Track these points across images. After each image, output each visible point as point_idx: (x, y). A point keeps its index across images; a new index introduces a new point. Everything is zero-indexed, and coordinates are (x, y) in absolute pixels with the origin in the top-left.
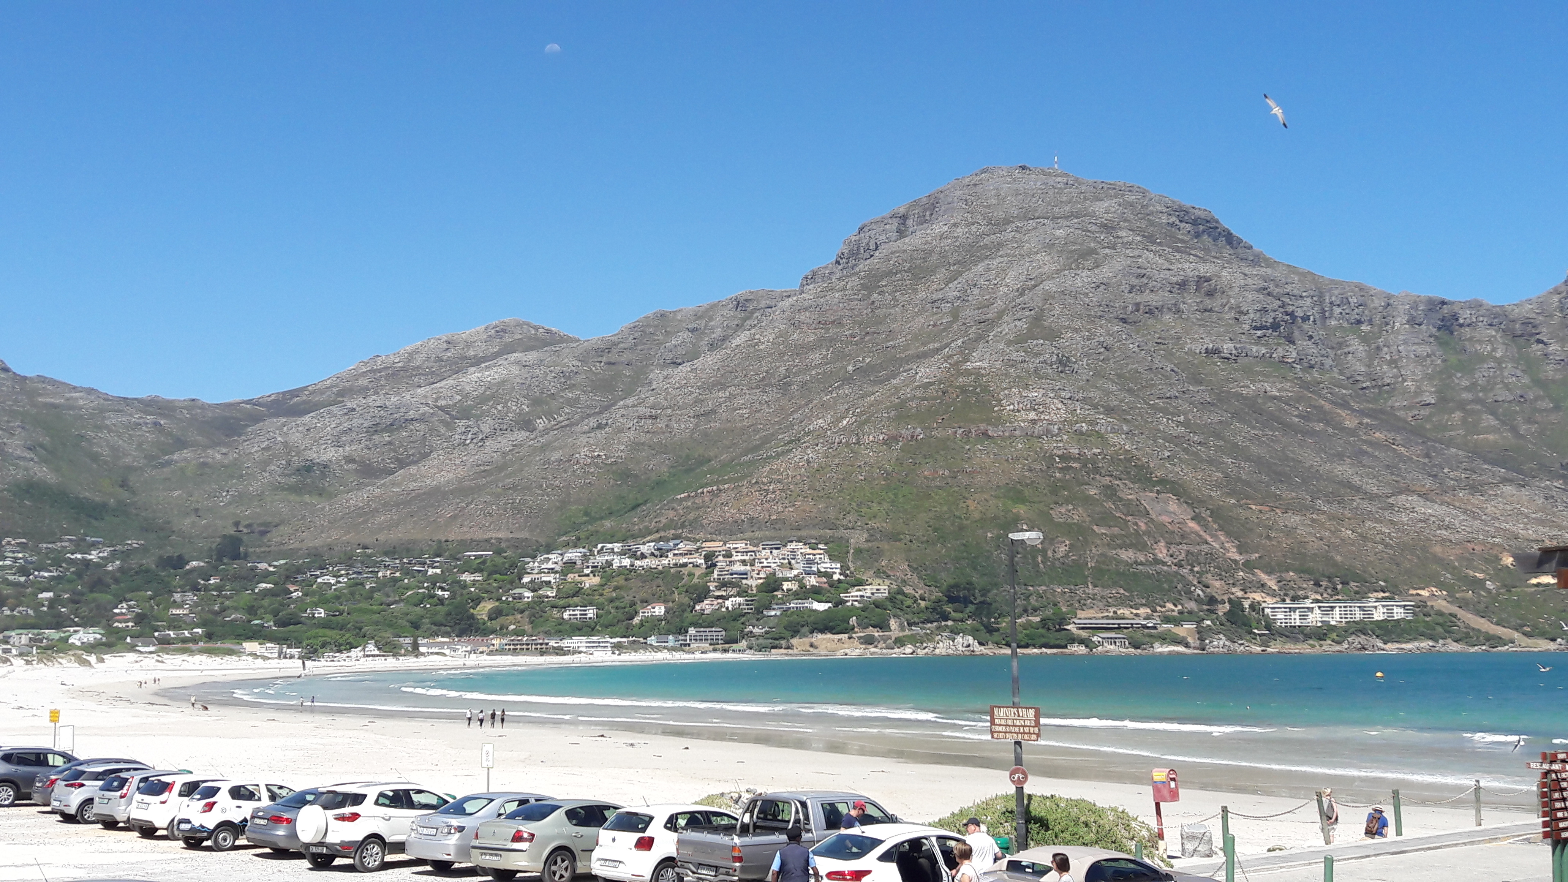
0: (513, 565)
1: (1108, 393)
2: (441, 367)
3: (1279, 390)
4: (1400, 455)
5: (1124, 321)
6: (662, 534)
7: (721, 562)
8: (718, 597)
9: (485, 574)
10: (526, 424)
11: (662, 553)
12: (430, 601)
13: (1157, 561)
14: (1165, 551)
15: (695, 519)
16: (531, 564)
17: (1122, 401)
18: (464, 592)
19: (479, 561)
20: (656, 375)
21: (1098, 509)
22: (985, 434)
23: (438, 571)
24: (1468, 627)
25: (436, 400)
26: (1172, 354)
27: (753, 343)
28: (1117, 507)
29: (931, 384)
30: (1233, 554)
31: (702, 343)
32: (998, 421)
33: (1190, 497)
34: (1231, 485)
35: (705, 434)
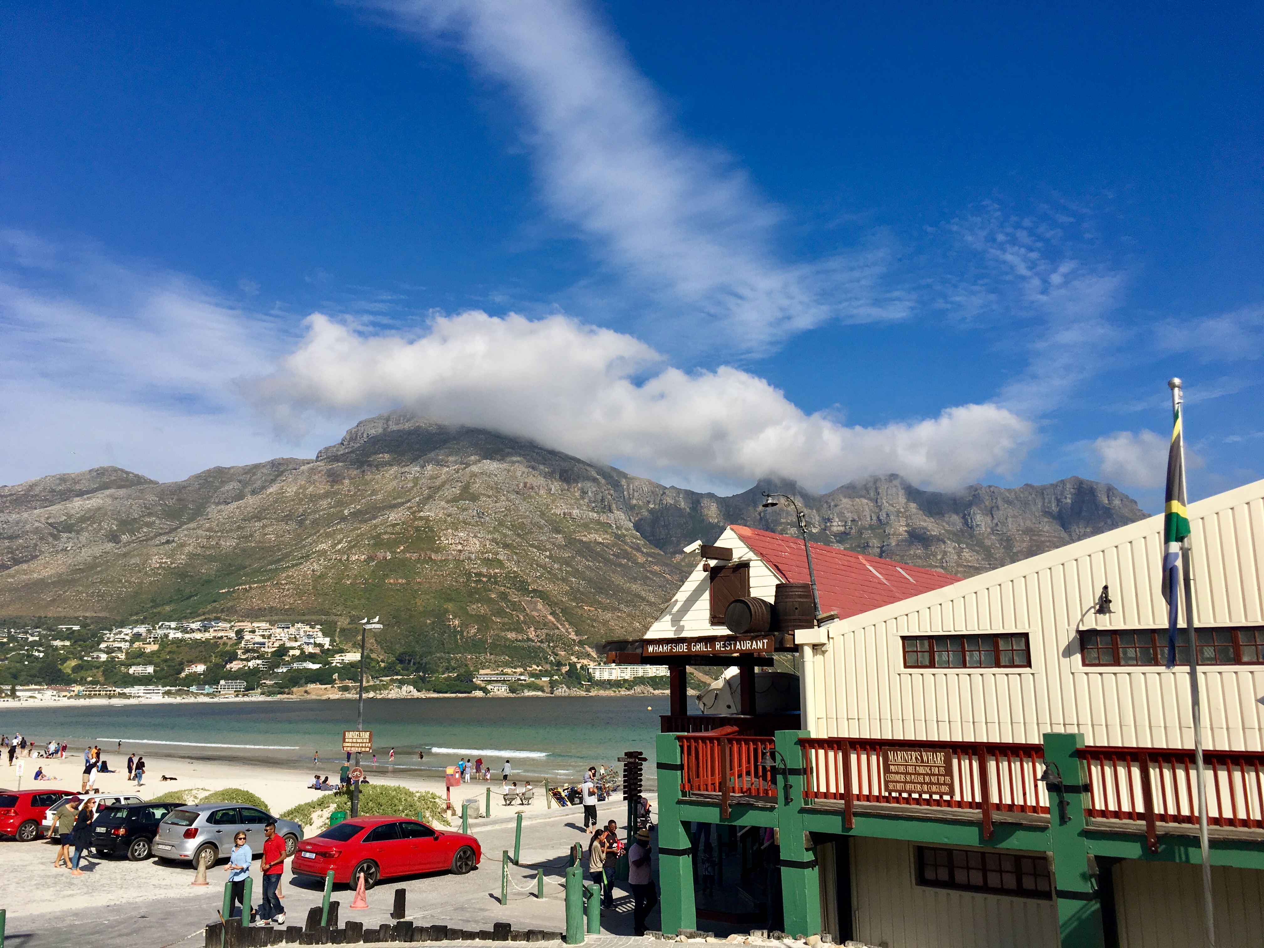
0: (94, 635)
1: (505, 535)
2: (53, 496)
3: (603, 539)
4: (667, 580)
5: (517, 493)
6: (207, 616)
7: (247, 636)
8: (242, 660)
9: (73, 641)
10: (114, 538)
11: (206, 629)
12: (29, 659)
13: (529, 639)
14: (534, 633)
15: (232, 607)
16: (108, 635)
17: (513, 541)
18: (55, 653)
19: (68, 632)
20: (212, 510)
21: (496, 607)
22: (430, 558)
23: (37, 639)
24: (699, 680)
25: (48, 518)
26: (544, 514)
27: (281, 493)
28: (507, 606)
29: (398, 524)
30: (573, 636)
31: (247, 490)
32: (438, 550)
33: (550, 601)
34: (574, 594)
35: (244, 550)
